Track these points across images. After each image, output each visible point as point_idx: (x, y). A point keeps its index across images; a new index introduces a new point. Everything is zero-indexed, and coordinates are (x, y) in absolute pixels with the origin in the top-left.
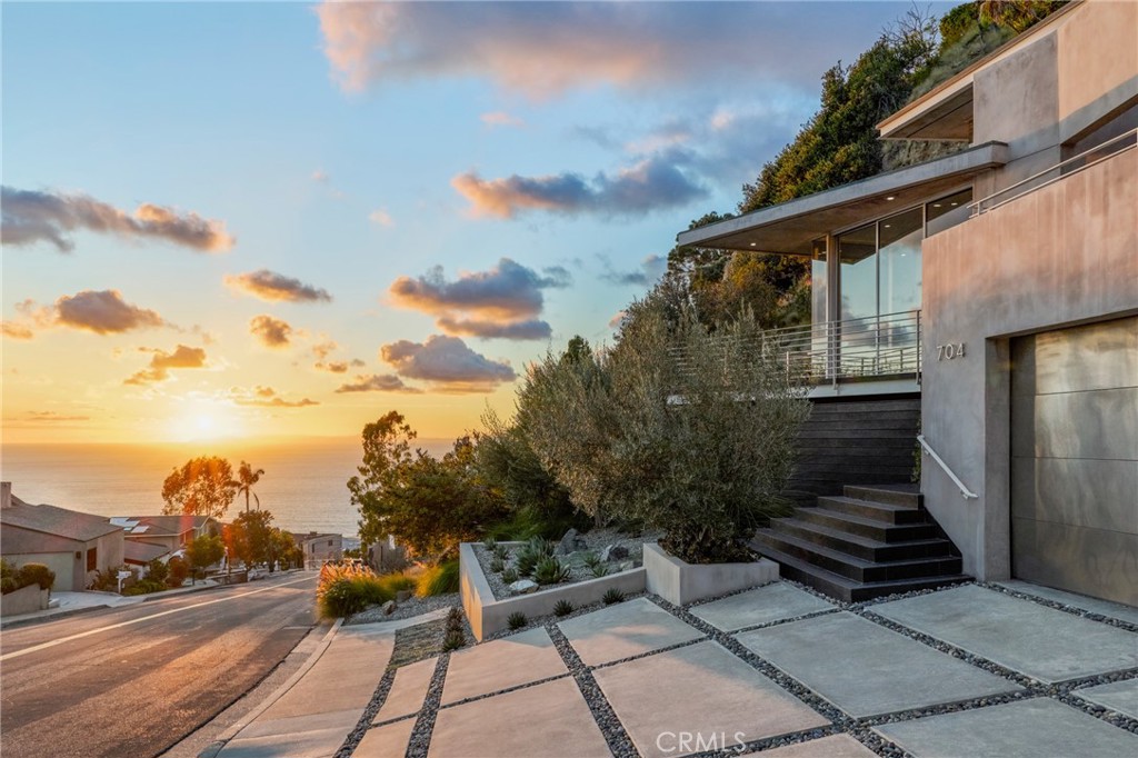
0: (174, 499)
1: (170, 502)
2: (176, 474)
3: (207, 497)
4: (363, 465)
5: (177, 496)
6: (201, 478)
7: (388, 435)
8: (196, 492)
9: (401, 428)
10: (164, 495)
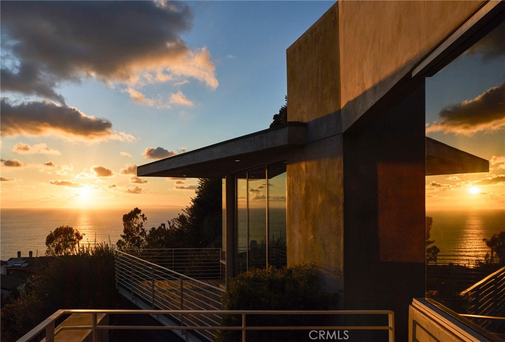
0: (51, 246)
1: (49, 247)
2: (51, 234)
3: (64, 245)
4: (123, 234)
5: (52, 244)
6: (62, 236)
7: (135, 219)
8: (60, 242)
9: (141, 216)
10: (46, 244)
